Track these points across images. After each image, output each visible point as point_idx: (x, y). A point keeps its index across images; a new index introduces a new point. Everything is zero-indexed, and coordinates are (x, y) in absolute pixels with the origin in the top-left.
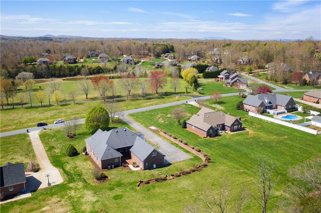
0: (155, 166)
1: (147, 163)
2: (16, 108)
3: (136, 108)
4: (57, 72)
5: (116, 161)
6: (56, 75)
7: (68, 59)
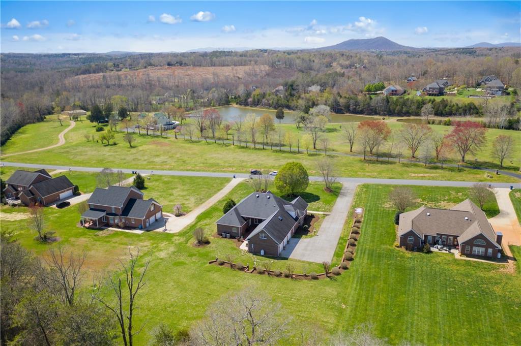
0: (262, 252)
1: (253, 245)
2: (266, 149)
3: (390, 178)
4: (398, 108)
5: (235, 231)
6: (396, 111)
7: (430, 88)
